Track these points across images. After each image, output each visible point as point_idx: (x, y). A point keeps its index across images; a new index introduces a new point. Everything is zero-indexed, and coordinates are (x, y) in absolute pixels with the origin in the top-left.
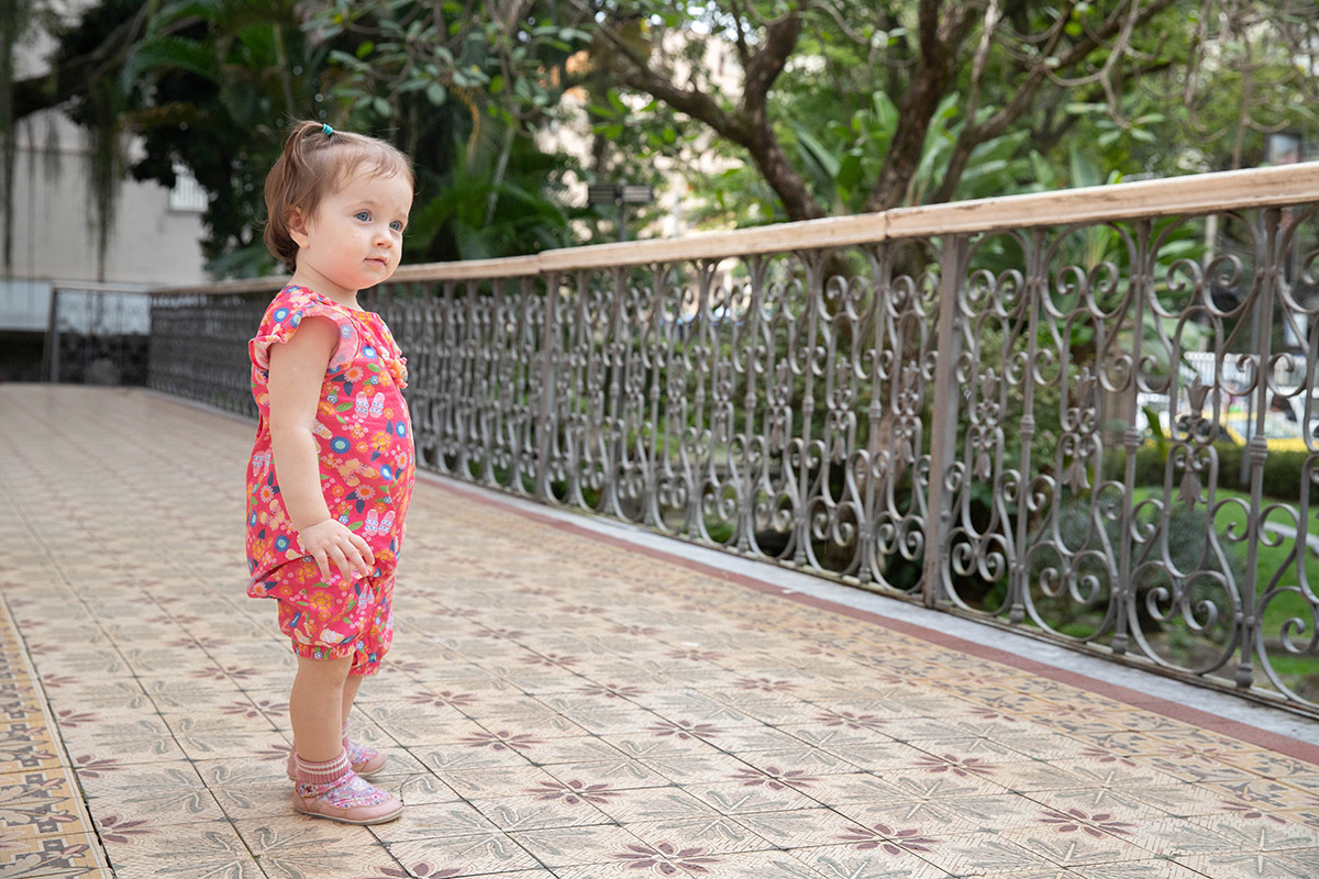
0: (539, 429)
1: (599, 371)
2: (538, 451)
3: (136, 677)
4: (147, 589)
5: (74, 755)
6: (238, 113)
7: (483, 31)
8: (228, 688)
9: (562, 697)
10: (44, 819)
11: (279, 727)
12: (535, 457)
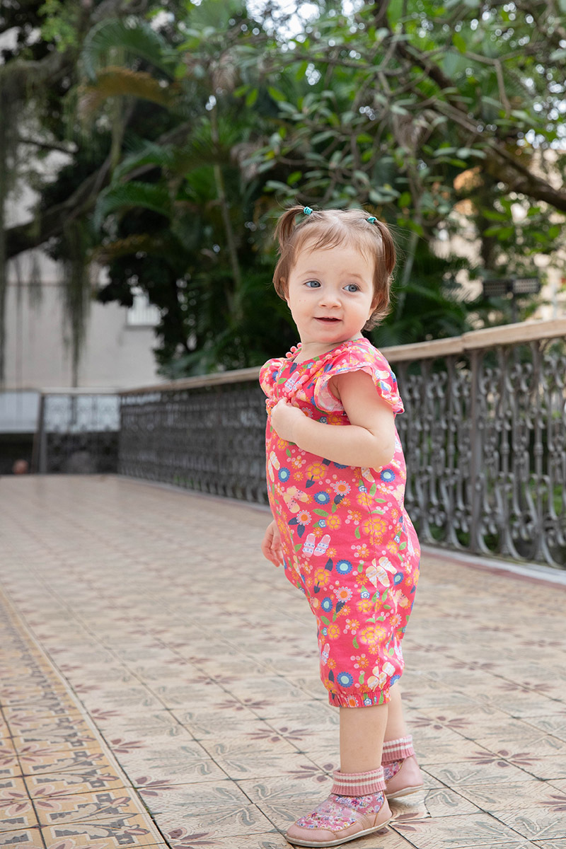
0: (470, 489)
1: (523, 434)
2: (470, 508)
3: (168, 710)
4: (158, 636)
5: (133, 777)
6: (188, 241)
7: (392, 156)
8: (248, 717)
9: (547, 720)
10: (120, 832)
11: (302, 750)
12: (467, 513)
